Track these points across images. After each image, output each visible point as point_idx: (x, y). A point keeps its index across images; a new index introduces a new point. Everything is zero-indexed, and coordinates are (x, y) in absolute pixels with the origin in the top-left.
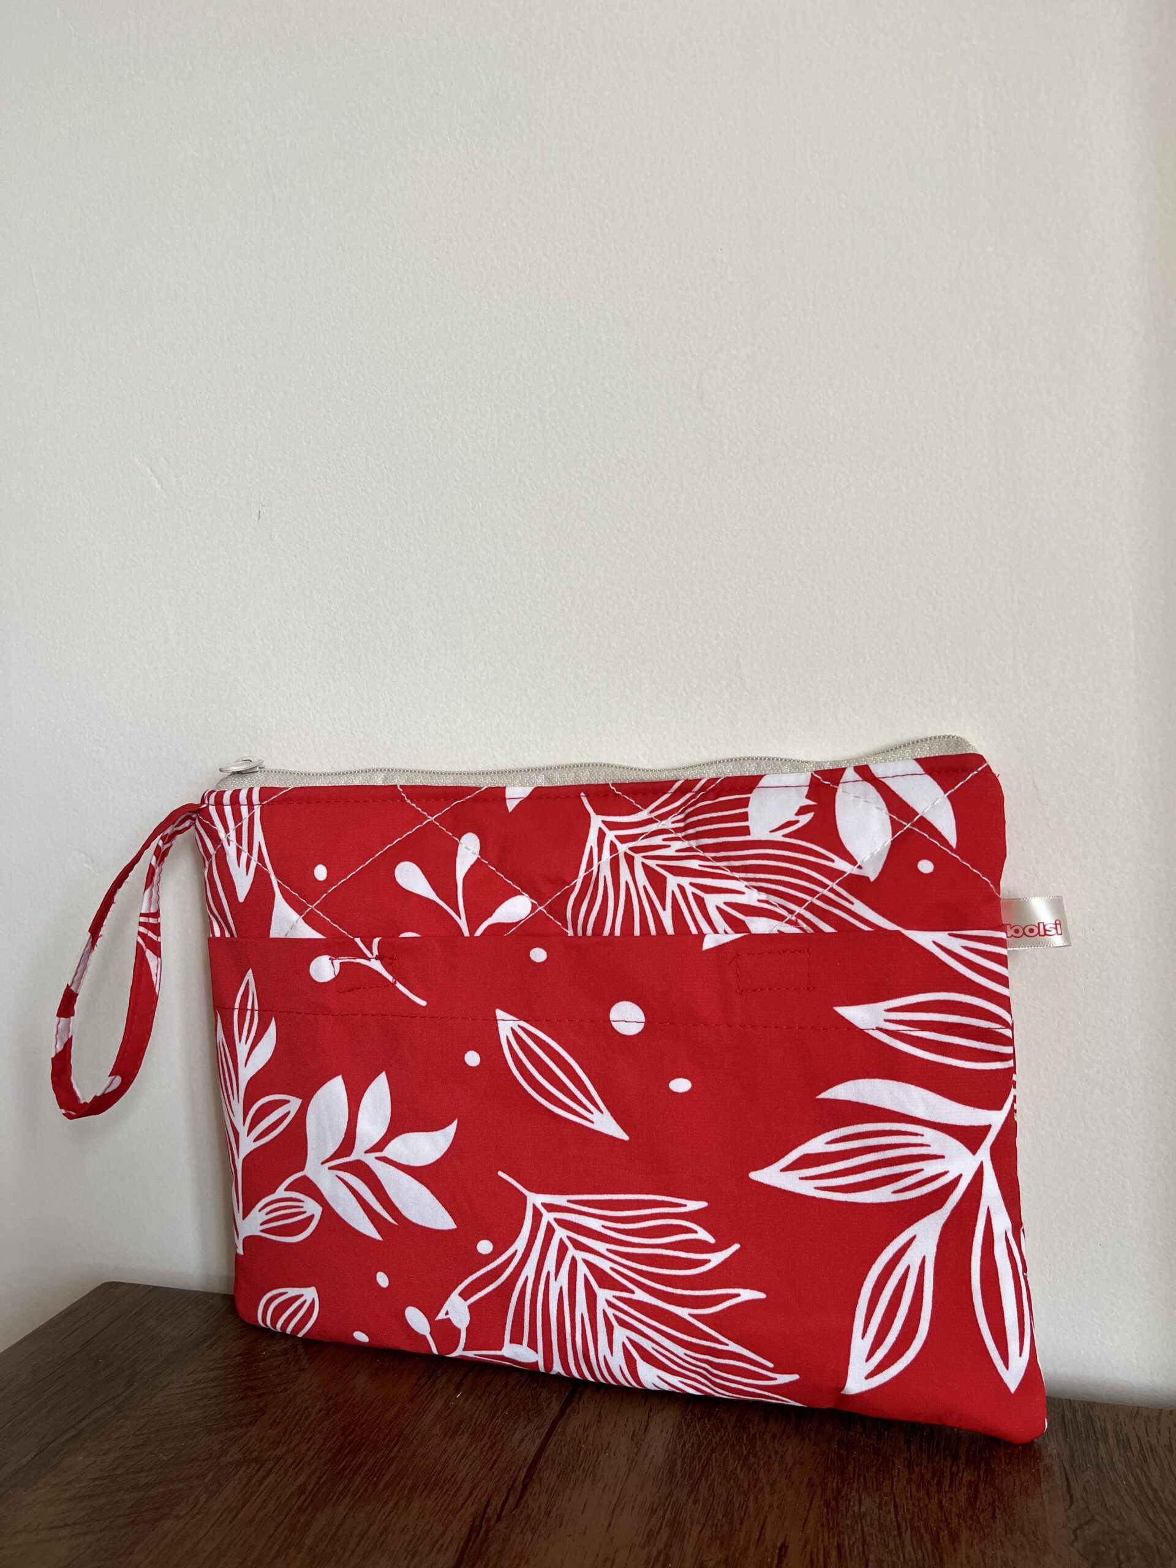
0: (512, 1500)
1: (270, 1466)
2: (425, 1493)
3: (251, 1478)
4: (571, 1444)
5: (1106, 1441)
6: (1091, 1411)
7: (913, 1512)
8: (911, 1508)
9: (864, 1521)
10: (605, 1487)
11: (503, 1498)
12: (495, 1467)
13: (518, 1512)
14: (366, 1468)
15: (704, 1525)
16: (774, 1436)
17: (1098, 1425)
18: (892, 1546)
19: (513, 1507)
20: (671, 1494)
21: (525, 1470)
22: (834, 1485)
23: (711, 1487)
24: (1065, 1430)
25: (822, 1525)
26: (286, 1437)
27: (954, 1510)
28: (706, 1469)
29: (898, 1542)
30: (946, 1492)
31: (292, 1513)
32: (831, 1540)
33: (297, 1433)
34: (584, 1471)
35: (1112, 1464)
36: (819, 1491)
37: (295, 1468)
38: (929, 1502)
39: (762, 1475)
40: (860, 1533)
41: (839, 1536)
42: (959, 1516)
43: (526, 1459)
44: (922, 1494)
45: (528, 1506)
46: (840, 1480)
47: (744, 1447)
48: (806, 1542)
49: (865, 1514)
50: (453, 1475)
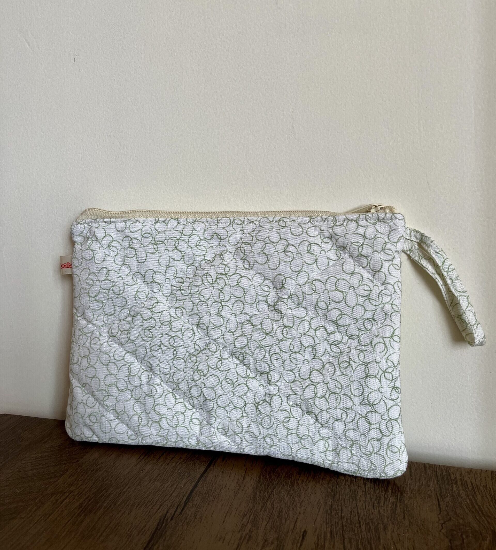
0: (179, 510)
1: (66, 495)
2: (138, 507)
3: (57, 501)
4: (208, 485)
5: (456, 484)
6: (449, 470)
7: (366, 515)
8: (365, 513)
9: (343, 520)
10: (223, 504)
11: (175, 510)
12: (173, 495)
13: (182, 515)
14: (111, 497)
15: (268, 522)
16: (303, 481)
17: (452, 477)
18: (356, 532)
19: (179, 514)
20: (253, 508)
21: (186, 496)
22: (330, 503)
23: (273, 504)
24: (438, 479)
25: (324, 522)
26: (76, 482)
27: (386, 515)
28: (271, 496)
29: (359, 530)
30: (382, 506)
31: (75, 516)
32: (328, 529)
33: (81, 480)
34: (213, 497)
35: (459, 494)
36: (323, 507)
37: (78, 496)
38: (374, 511)
39: (296, 498)
40: (341, 525)
41: (331, 527)
42: (387, 518)
43: (187, 492)
44: (371, 507)
45: (186, 514)
46: (332, 501)
47: (289, 486)
48: (316, 530)
49: (344, 517)
50: (152, 500)
